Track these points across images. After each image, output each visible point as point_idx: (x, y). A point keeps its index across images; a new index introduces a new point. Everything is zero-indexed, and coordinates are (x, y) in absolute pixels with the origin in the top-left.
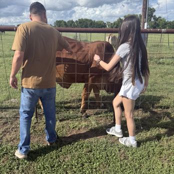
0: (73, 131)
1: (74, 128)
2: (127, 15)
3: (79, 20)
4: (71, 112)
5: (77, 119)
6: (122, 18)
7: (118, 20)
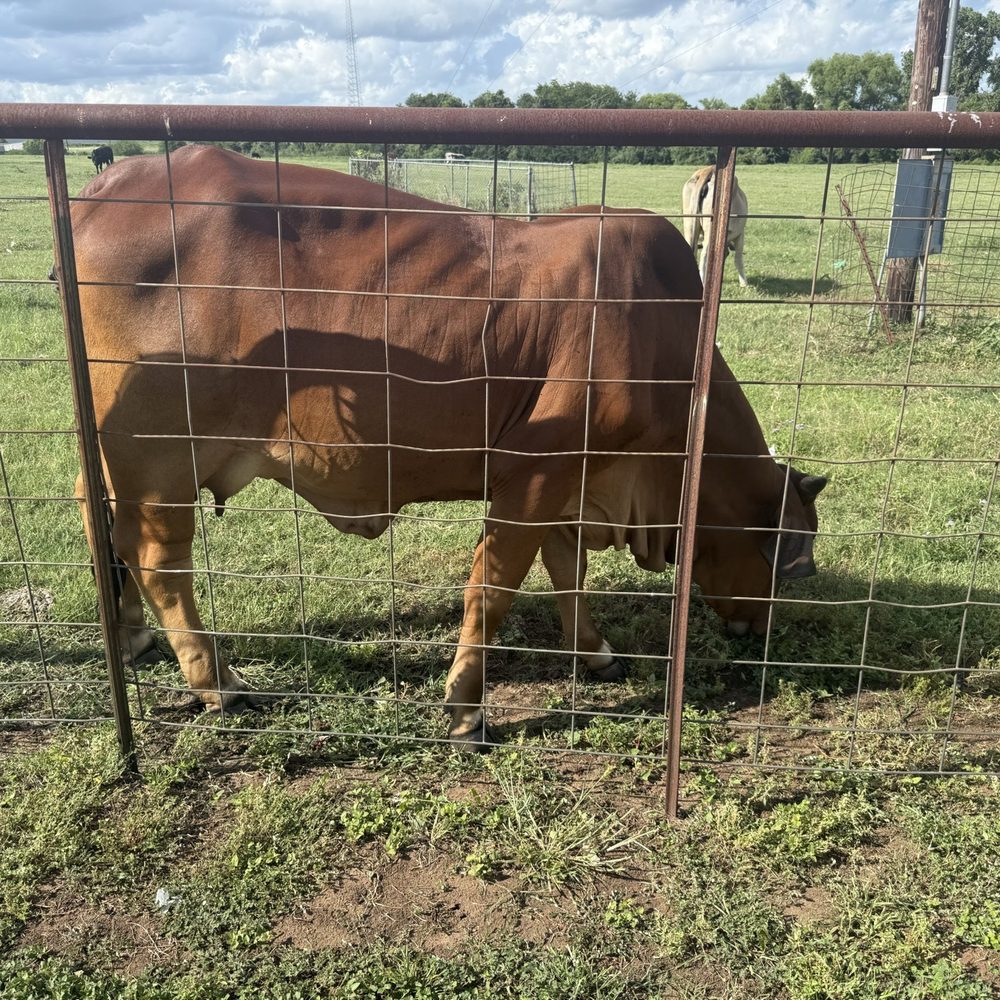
0: (359, 864)
1: (368, 837)
2: (826, 57)
3: (540, 90)
4: (381, 704)
5: (408, 759)
6: (795, 78)
7: (772, 89)
